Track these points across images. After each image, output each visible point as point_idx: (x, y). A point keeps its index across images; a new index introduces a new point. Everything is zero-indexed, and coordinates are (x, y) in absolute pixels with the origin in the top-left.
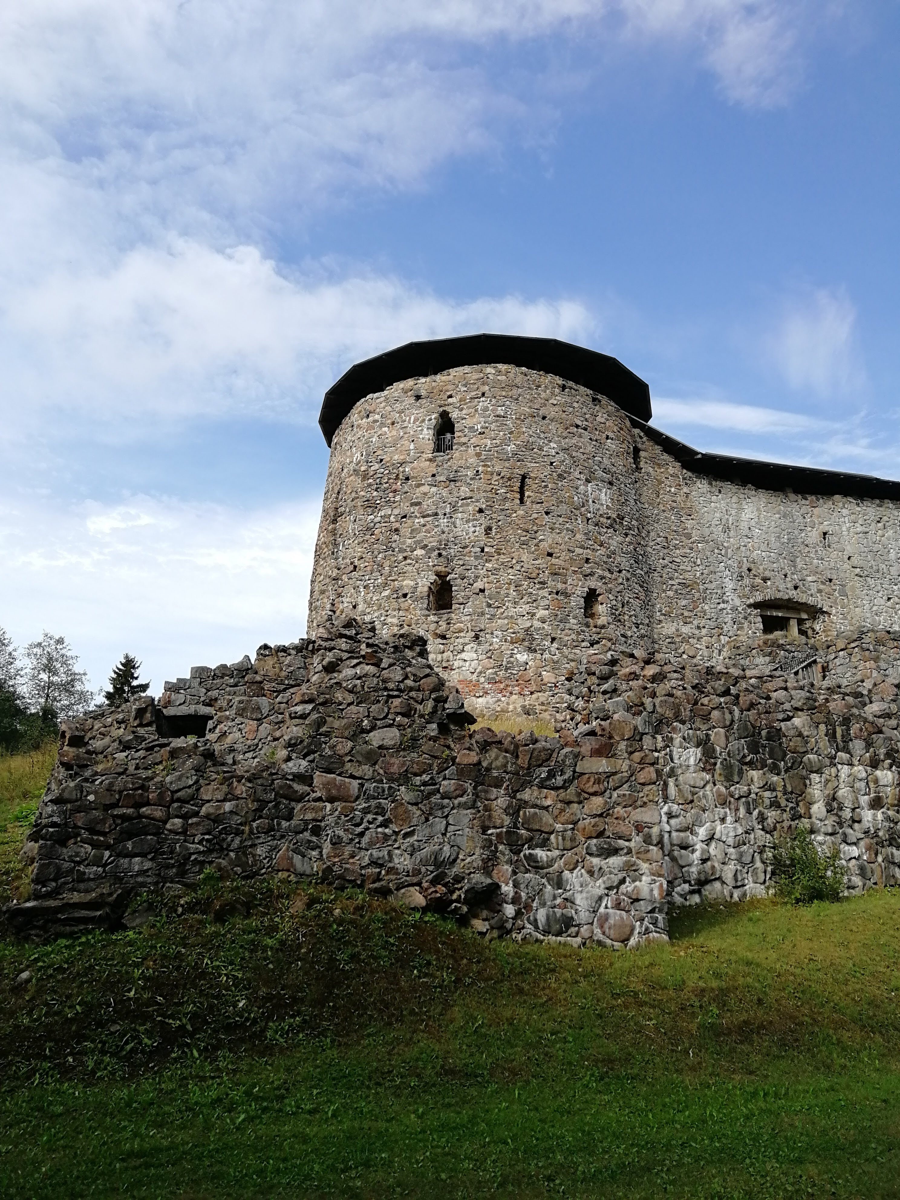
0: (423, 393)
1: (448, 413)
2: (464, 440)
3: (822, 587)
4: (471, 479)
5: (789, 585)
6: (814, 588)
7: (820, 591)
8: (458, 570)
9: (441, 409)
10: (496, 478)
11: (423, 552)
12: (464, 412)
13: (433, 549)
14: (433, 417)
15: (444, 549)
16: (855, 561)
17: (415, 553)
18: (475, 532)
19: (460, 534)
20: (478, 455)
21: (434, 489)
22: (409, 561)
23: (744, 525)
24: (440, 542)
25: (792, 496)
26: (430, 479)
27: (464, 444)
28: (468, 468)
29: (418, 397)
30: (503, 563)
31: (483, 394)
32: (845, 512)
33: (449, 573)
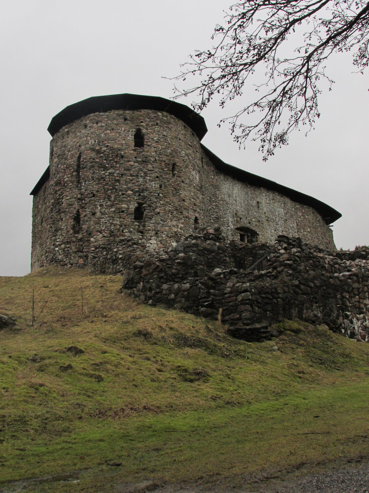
0: (128, 118)
1: (141, 130)
2: (149, 143)
3: (257, 223)
4: (153, 162)
5: (247, 221)
6: (254, 223)
7: (256, 225)
8: (148, 203)
9: (138, 127)
10: (163, 163)
11: (131, 192)
12: (149, 130)
13: (137, 192)
14: (134, 130)
15: (141, 192)
16: (266, 215)
17: (128, 192)
18: (155, 186)
19: (149, 186)
20: (156, 152)
21: (136, 164)
22: (125, 196)
23: (234, 195)
24: (139, 189)
25: (249, 186)
26: (134, 159)
27: (150, 145)
28: (151, 157)
29: (126, 119)
30: (167, 202)
31: (157, 124)
32: (264, 194)
33: (144, 204)
